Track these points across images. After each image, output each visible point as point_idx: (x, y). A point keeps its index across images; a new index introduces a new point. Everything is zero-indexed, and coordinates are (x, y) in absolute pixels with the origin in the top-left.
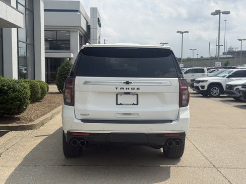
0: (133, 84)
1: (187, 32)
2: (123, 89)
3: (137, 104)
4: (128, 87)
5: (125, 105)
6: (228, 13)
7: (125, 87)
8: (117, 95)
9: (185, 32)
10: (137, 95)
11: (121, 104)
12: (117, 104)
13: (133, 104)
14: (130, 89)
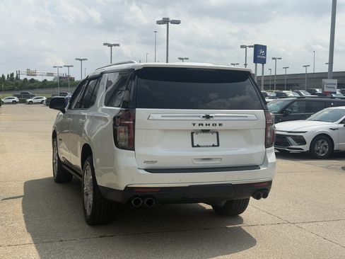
0: (215, 118)
1: (118, 45)
2: (202, 125)
3: (218, 145)
4: (208, 122)
5: (204, 146)
6: (178, 22)
7: (204, 123)
8: (192, 133)
9: (115, 45)
10: (217, 133)
11: (198, 146)
12: (193, 146)
13: (213, 146)
14: (211, 125)
